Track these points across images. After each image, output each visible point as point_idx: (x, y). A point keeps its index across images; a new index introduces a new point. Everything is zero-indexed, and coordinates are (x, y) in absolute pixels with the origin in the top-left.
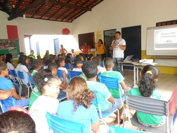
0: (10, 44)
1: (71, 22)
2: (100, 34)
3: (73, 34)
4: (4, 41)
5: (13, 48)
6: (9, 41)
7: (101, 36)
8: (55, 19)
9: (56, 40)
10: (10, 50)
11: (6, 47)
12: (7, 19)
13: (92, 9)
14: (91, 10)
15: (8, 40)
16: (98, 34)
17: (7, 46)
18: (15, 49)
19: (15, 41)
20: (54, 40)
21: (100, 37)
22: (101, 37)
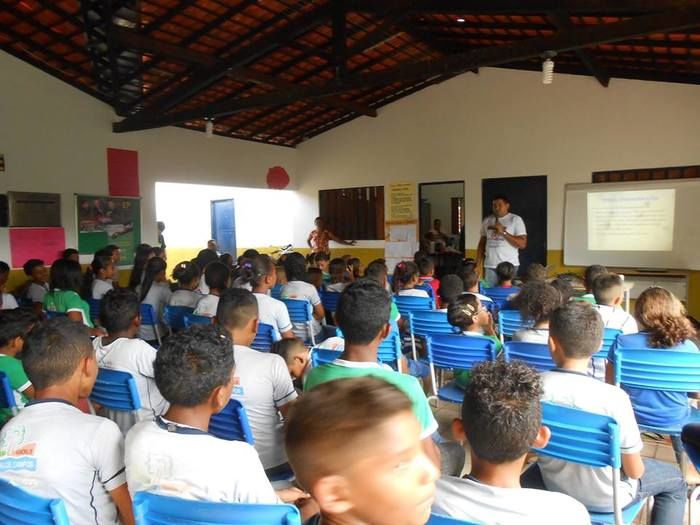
0: (115, 211)
1: (293, 146)
2: (406, 192)
3: (297, 188)
4: (96, 202)
5: (120, 228)
6: (111, 205)
7: (409, 199)
8: (249, 133)
9: (217, 204)
10: (111, 234)
11: (101, 223)
12: (111, 128)
13: (378, 110)
14: (375, 115)
15: (108, 199)
16: (399, 194)
17: (104, 220)
18: (128, 231)
19: (128, 204)
20: (213, 202)
21: (406, 203)
22: (409, 203)
